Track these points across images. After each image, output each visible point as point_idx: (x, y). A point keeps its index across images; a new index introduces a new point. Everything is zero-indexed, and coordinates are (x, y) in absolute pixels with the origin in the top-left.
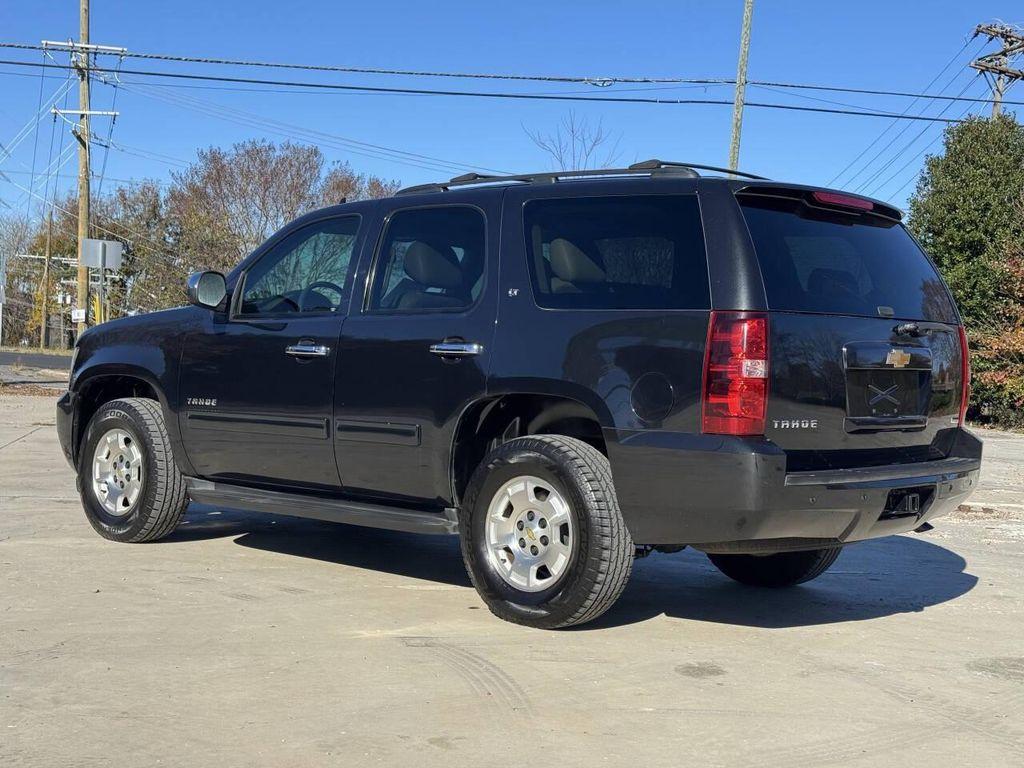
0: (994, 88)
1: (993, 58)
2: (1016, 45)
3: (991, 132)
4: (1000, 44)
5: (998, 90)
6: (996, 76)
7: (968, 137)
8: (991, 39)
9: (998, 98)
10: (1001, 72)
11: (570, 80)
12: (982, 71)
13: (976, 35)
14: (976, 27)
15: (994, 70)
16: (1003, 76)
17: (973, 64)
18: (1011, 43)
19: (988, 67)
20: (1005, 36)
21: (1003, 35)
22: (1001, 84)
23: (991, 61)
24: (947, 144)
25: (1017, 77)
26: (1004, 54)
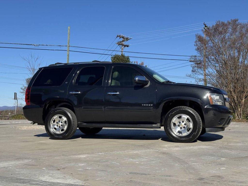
0: (121, 48)
1: (121, 42)
2: (125, 39)
3: (120, 57)
4: (122, 39)
5: (122, 49)
6: (122, 46)
7: (116, 59)
8: (120, 38)
9: (122, 50)
10: (122, 45)
11: (29, 45)
12: (119, 45)
13: (117, 37)
14: (117, 35)
15: (121, 44)
16: (123, 46)
17: (117, 43)
18: (124, 39)
19: (120, 44)
20: (123, 37)
21: (122, 37)
22: (123, 48)
23: (120, 43)
24: (112, 60)
25: (126, 46)
26: (123, 41)
